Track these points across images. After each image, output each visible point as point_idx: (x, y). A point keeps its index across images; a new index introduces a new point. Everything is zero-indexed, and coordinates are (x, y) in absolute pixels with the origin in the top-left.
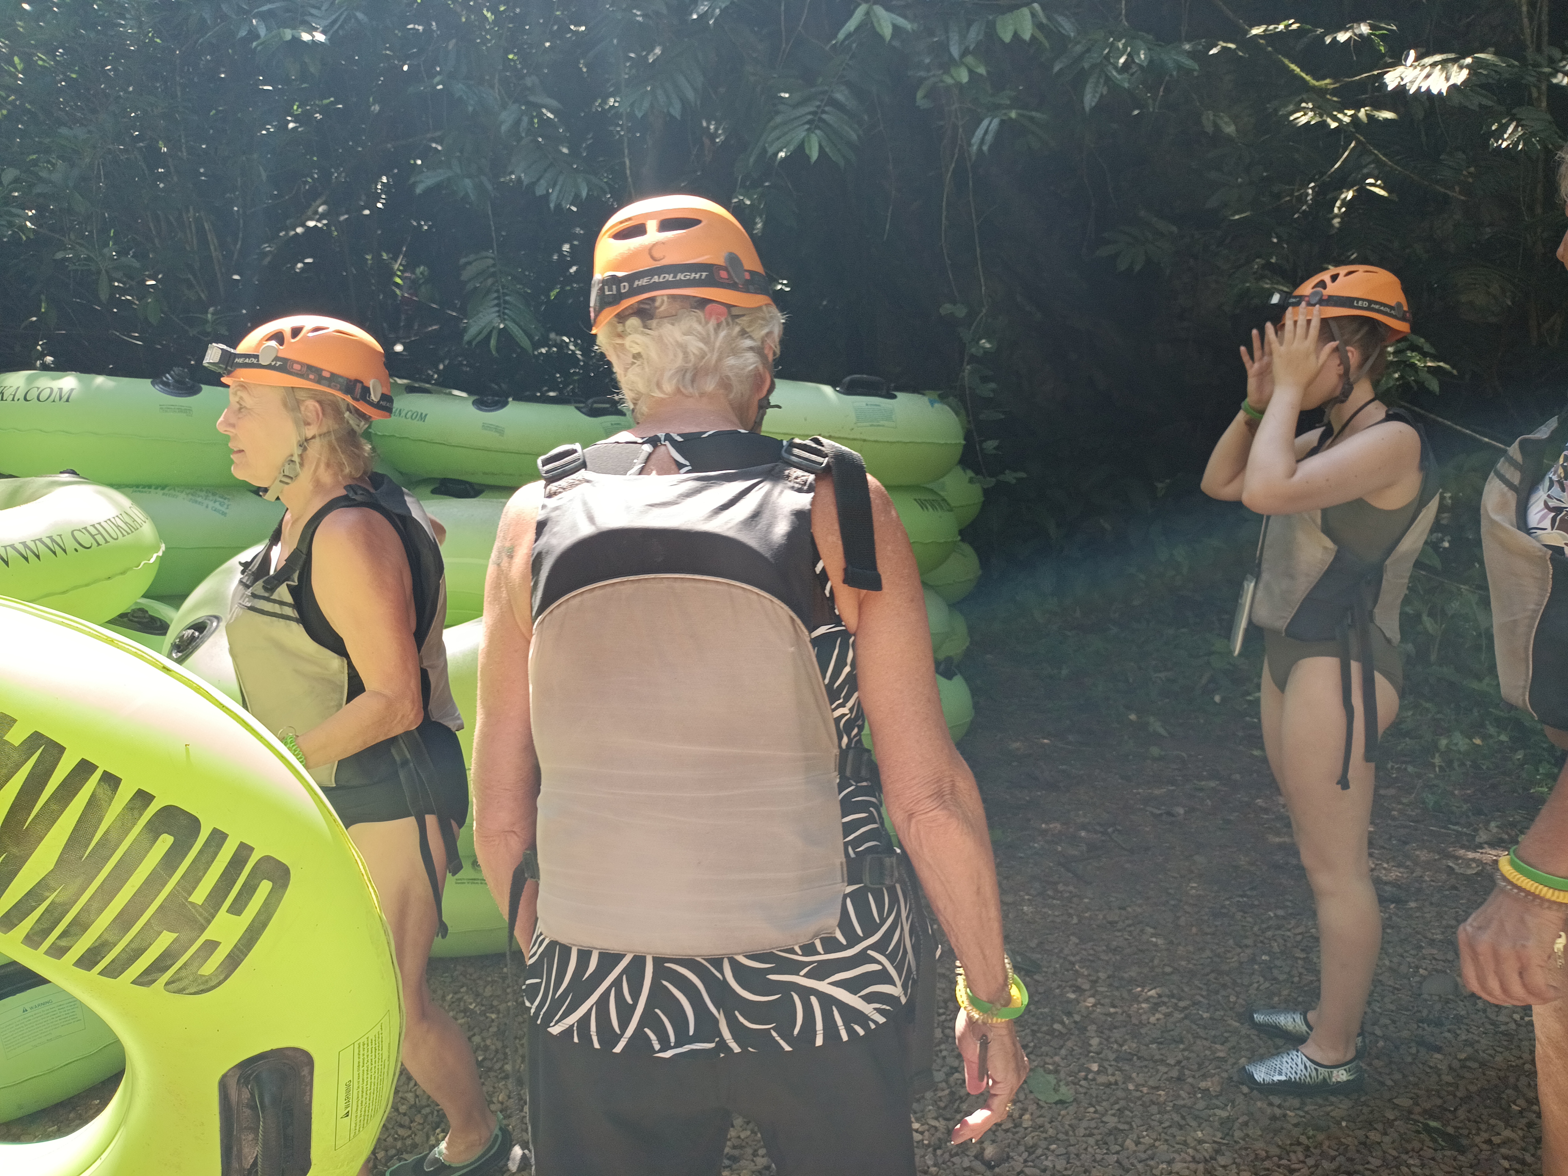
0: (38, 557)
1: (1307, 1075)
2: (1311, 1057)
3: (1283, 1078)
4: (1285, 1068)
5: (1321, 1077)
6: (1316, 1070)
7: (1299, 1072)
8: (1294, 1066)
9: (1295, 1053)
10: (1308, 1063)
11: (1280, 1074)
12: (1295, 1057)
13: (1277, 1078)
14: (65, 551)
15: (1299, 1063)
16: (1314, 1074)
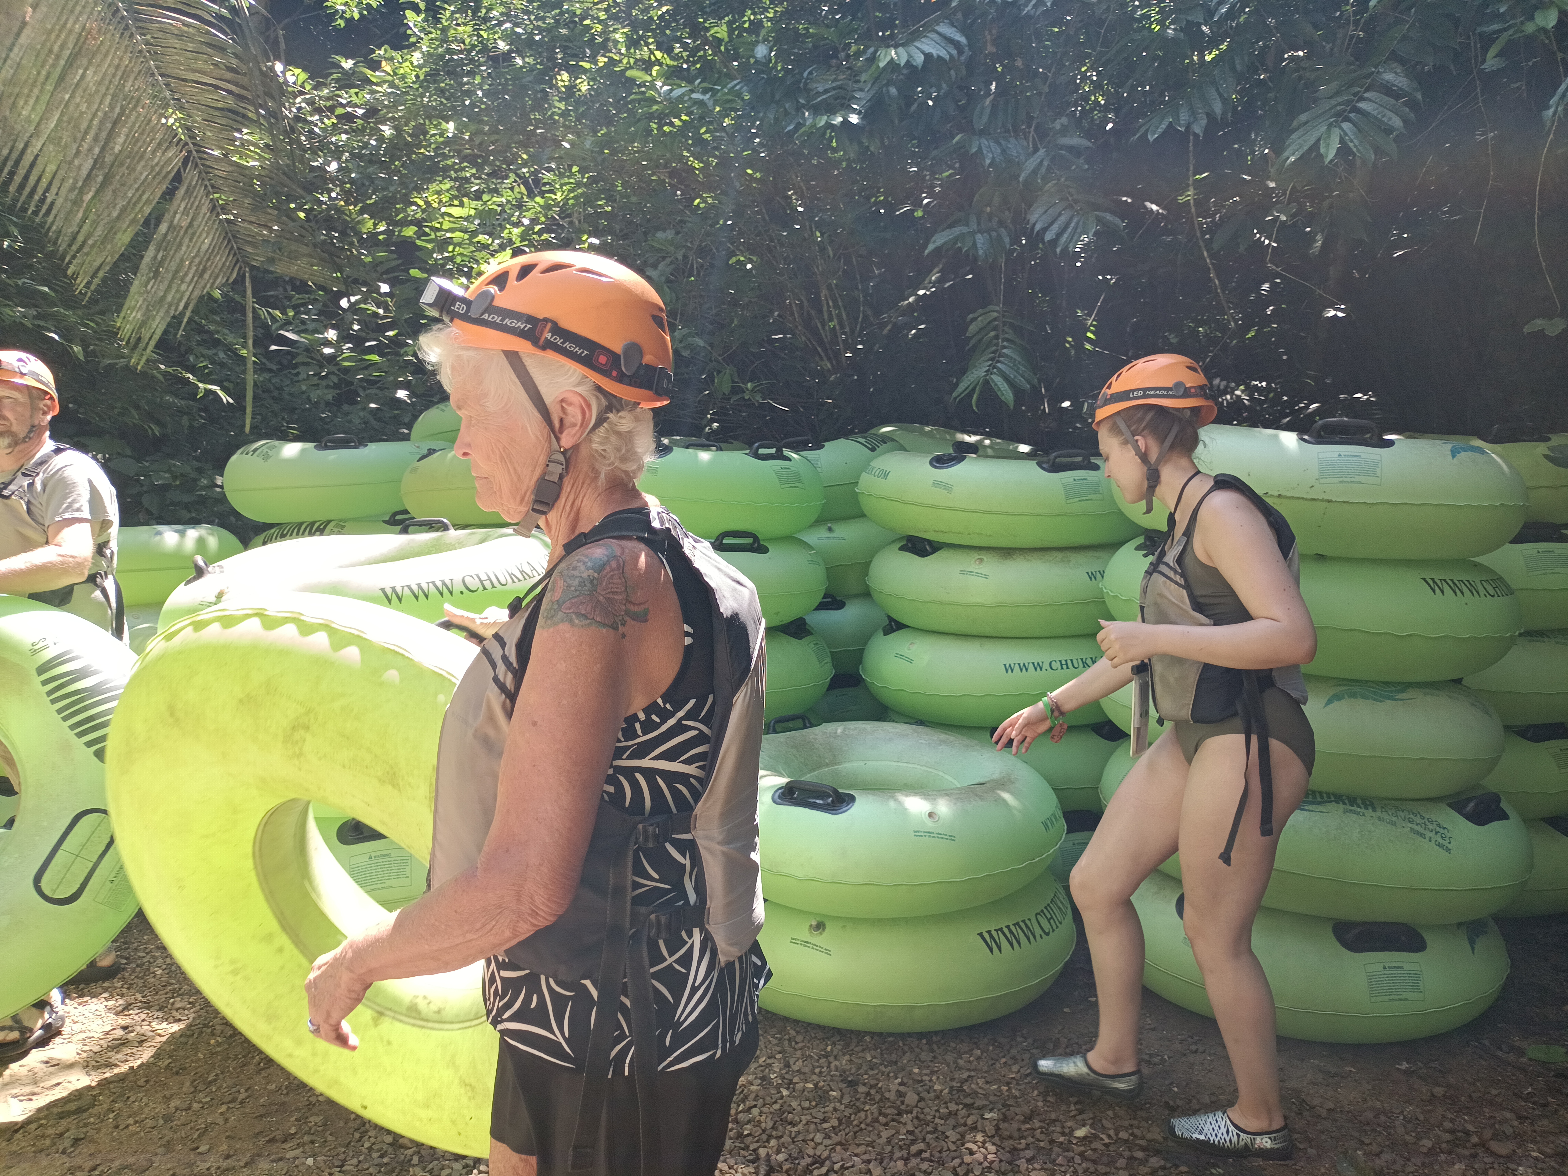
0: (427, 596)
1: (1228, 1139)
2: (1235, 1122)
3: (1202, 1137)
4: (1207, 1129)
5: (1242, 1143)
6: (1238, 1135)
7: (1219, 1135)
8: (1216, 1128)
9: (1221, 1114)
10: (1231, 1128)
11: (1201, 1133)
12: (1219, 1119)
13: (1196, 1136)
14: (451, 593)
15: (1222, 1127)
16: (1235, 1139)
